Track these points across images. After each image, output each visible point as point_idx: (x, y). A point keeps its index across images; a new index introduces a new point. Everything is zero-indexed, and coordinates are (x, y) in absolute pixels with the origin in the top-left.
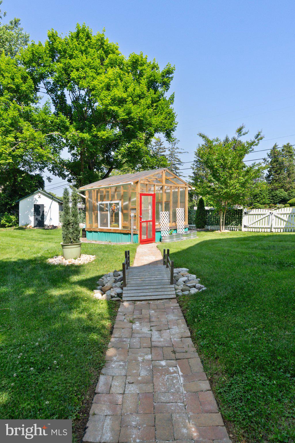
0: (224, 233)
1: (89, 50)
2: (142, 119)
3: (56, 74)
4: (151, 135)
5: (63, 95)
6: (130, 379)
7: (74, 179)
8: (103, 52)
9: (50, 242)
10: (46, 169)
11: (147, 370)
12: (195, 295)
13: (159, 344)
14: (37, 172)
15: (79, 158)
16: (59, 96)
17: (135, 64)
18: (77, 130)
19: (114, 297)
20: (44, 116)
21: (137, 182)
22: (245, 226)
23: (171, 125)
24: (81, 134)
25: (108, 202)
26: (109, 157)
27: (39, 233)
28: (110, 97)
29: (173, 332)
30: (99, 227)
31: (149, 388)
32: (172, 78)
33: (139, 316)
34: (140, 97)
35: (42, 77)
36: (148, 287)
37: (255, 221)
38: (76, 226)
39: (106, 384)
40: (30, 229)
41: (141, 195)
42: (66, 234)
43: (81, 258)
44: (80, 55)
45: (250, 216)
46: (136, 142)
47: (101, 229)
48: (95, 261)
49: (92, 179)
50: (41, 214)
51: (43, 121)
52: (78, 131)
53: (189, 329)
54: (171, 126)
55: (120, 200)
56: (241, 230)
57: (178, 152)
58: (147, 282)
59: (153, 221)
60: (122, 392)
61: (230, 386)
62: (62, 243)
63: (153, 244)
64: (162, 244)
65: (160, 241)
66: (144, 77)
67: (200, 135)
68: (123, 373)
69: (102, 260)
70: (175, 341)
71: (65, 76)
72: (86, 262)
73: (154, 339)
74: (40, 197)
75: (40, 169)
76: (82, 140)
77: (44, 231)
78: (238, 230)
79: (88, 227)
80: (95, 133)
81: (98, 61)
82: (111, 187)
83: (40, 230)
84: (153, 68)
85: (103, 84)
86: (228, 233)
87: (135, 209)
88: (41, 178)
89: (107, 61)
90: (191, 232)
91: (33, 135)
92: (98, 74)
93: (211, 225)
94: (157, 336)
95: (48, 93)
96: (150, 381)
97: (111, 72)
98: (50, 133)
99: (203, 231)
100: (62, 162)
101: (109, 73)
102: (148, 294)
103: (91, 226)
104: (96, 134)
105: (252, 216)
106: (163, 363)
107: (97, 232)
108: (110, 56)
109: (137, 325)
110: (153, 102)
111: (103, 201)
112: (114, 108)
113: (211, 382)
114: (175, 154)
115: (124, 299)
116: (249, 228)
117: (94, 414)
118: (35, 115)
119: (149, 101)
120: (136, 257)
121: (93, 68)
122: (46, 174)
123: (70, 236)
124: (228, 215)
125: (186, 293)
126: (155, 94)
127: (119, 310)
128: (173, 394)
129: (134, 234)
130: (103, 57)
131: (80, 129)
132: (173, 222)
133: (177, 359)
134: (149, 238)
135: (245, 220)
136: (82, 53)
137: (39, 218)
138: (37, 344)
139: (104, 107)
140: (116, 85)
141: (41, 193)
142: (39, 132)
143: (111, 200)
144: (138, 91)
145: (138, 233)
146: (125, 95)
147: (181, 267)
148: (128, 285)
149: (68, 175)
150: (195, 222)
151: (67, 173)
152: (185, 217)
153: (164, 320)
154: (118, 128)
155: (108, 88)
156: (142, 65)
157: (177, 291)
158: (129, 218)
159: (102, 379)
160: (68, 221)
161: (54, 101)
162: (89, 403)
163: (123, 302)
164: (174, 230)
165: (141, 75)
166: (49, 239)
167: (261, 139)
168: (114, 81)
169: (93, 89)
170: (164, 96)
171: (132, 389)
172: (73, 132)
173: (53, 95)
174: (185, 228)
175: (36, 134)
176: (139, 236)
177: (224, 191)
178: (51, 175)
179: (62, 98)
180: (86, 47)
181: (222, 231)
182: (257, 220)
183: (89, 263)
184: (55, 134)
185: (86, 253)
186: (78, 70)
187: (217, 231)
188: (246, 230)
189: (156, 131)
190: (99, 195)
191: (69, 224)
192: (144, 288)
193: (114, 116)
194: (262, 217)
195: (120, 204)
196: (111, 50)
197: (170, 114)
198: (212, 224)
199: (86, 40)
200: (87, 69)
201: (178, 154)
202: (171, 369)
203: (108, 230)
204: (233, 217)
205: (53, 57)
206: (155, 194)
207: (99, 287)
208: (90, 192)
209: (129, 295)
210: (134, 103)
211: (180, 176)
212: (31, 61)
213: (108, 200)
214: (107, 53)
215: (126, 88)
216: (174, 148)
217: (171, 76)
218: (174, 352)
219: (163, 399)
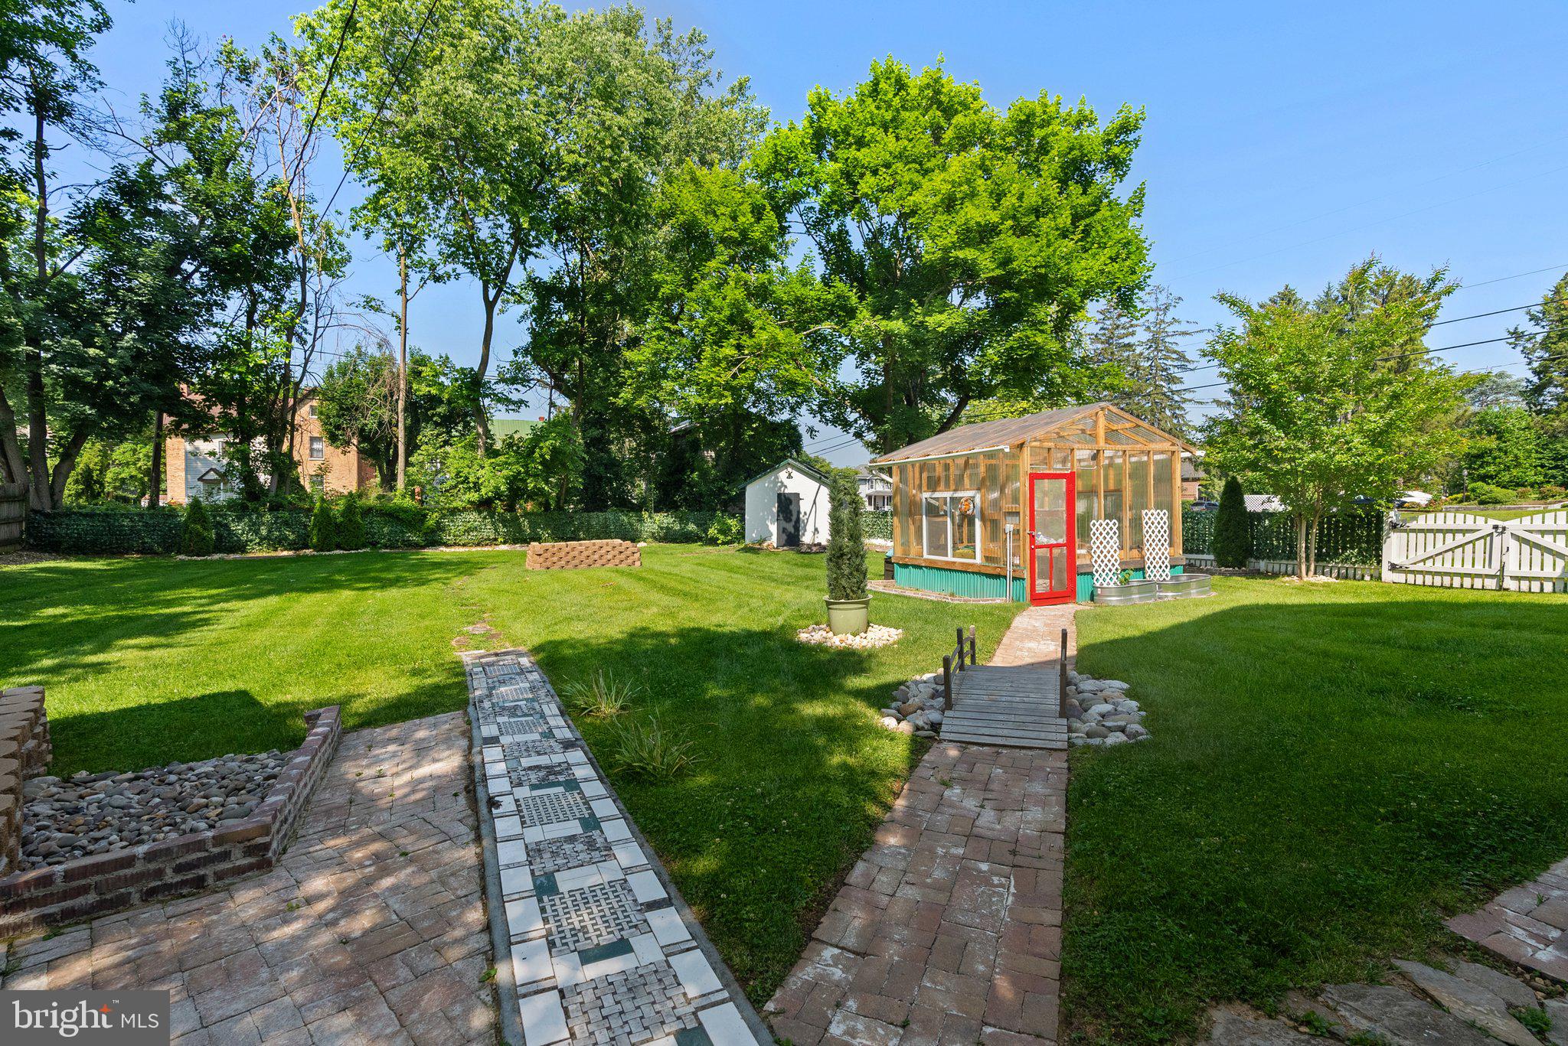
0: (1313, 585)
1: (904, 114)
2: (1043, 271)
3: (827, 188)
4: (1070, 308)
5: (843, 233)
6: (910, 877)
7: (869, 429)
8: (939, 113)
9: (807, 587)
10: (804, 409)
11: (947, 870)
12: (1117, 748)
13: (989, 834)
14: (785, 415)
15: (880, 381)
16: (833, 236)
17: (1024, 125)
18: (874, 313)
19: (923, 729)
20: (800, 291)
21: (1021, 446)
22: (1393, 568)
23: (1134, 273)
24: (884, 322)
25: (948, 495)
26: (958, 371)
27: (788, 562)
28: (954, 227)
29: (1029, 818)
30: (926, 556)
31: (942, 898)
32: (1136, 142)
33: (964, 774)
34: (1037, 212)
35: (796, 198)
36: (1001, 717)
37: (1431, 551)
38: (858, 561)
39: (866, 875)
40: (770, 553)
41: (1034, 477)
42: (836, 579)
43: (870, 635)
44: (880, 134)
45: (1412, 535)
46: (1029, 333)
47: (931, 561)
48: (897, 642)
49: (913, 431)
50: (794, 518)
51: (799, 301)
52: (879, 317)
53: (1067, 818)
54: (1134, 277)
55: (979, 489)
56: (1379, 578)
57: (1175, 333)
58: (1003, 705)
59: (1070, 545)
60: (890, 892)
61: (1097, 925)
62: (826, 597)
63: (1071, 605)
64: (1099, 610)
65: (1092, 599)
66: (1054, 152)
67: (1223, 299)
68: (902, 865)
69: (915, 642)
70: (1025, 835)
71: (846, 189)
72: (879, 644)
73: (980, 822)
74: (790, 477)
75: (793, 410)
76: (888, 337)
77: (798, 558)
78: (1367, 578)
79: (899, 554)
80: (920, 318)
81: (927, 137)
82: (953, 458)
83: (792, 555)
84: (1079, 124)
85: (938, 198)
86: (1326, 585)
87: (1018, 513)
88: (795, 428)
89: (948, 135)
90: (1191, 578)
91: (774, 338)
92: (926, 172)
93: (1269, 558)
94: (991, 819)
95: (808, 232)
96: (948, 888)
97: (957, 164)
98: (813, 328)
99: (1240, 575)
100: (842, 392)
101: (952, 170)
102: (1000, 732)
103: (906, 552)
104: (922, 322)
105: (1421, 536)
106: (984, 867)
107: (920, 567)
108: (958, 119)
109: (954, 793)
110: (1076, 218)
111: (934, 491)
112: (968, 254)
113: (1066, 913)
114: (1167, 339)
115: (943, 735)
116: (1412, 572)
117: (836, 910)
118: (780, 292)
119: (1065, 219)
120: (1005, 640)
121: (914, 161)
122: (805, 419)
123: (843, 582)
124: (1329, 529)
125: (1097, 741)
126: (1085, 192)
127: (926, 757)
128: (982, 916)
129: (1015, 579)
130: (938, 123)
131: (882, 310)
132: (1131, 549)
133: (1014, 866)
134: (1057, 588)
135: (1394, 548)
136: (886, 131)
137: (790, 528)
138: (759, 790)
139: (939, 254)
140: (973, 195)
141: (793, 467)
142: (787, 330)
143: (956, 490)
144: (1032, 199)
145: (1026, 575)
146: (994, 217)
147: (1112, 677)
148: (957, 707)
149: (856, 421)
150: (1213, 548)
151: (852, 416)
152: (1171, 536)
153: (1016, 792)
154: (981, 294)
155: (950, 204)
156: (1045, 124)
157: (1074, 735)
158: (1002, 536)
159: (860, 867)
160: (840, 549)
161: (822, 248)
162: (831, 895)
163: (940, 741)
164: (1136, 570)
165: (1044, 148)
166: (807, 578)
167: (1448, 292)
168: (965, 188)
169: (913, 213)
170: (1112, 197)
171: (910, 893)
172: (866, 320)
173: (821, 237)
174: (1173, 567)
175: (781, 336)
176: (1027, 583)
177: (1307, 459)
178: (815, 422)
179: (841, 239)
180: (897, 110)
181: (1305, 579)
182: (1440, 547)
183: (885, 646)
184: (826, 327)
185: (883, 622)
186: (875, 173)
187: (1287, 579)
188: (1400, 578)
189: (1085, 295)
190: (925, 475)
191: (842, 555)
192: (993, 717)
193: (969, 271)
194: (1460, 539)
195: (978, 500)
196: (960, 103)
197: (1129, 243)
198: (1272, 555)
199: (895, 95)
200: (899, 166)
201: (1178, 339)
202: (996, 880)
203: (947, 563)
204: (1347, 535)
205: (819, 149)
206: (1073, 473)
207: (894, 705)
208: (902, 468)
209: (955, 729)
210: (1021, 231)
211: (1185, 401)
212: (772, 169)
213: (947, 487)
214: (949, 112)
215: (999, 196)
216: (1163, 321)
217: (1132, 137)
218: (1014, 853)
219: (961, 918)
